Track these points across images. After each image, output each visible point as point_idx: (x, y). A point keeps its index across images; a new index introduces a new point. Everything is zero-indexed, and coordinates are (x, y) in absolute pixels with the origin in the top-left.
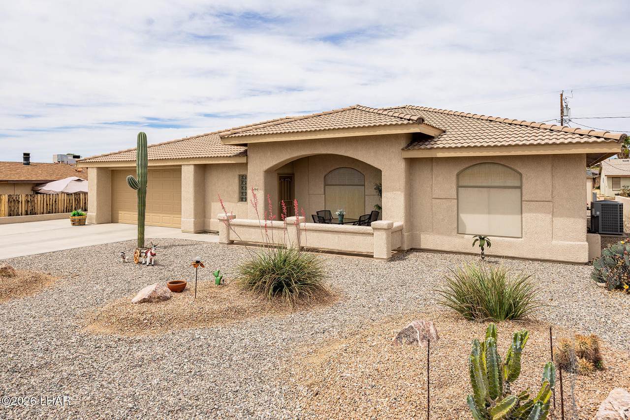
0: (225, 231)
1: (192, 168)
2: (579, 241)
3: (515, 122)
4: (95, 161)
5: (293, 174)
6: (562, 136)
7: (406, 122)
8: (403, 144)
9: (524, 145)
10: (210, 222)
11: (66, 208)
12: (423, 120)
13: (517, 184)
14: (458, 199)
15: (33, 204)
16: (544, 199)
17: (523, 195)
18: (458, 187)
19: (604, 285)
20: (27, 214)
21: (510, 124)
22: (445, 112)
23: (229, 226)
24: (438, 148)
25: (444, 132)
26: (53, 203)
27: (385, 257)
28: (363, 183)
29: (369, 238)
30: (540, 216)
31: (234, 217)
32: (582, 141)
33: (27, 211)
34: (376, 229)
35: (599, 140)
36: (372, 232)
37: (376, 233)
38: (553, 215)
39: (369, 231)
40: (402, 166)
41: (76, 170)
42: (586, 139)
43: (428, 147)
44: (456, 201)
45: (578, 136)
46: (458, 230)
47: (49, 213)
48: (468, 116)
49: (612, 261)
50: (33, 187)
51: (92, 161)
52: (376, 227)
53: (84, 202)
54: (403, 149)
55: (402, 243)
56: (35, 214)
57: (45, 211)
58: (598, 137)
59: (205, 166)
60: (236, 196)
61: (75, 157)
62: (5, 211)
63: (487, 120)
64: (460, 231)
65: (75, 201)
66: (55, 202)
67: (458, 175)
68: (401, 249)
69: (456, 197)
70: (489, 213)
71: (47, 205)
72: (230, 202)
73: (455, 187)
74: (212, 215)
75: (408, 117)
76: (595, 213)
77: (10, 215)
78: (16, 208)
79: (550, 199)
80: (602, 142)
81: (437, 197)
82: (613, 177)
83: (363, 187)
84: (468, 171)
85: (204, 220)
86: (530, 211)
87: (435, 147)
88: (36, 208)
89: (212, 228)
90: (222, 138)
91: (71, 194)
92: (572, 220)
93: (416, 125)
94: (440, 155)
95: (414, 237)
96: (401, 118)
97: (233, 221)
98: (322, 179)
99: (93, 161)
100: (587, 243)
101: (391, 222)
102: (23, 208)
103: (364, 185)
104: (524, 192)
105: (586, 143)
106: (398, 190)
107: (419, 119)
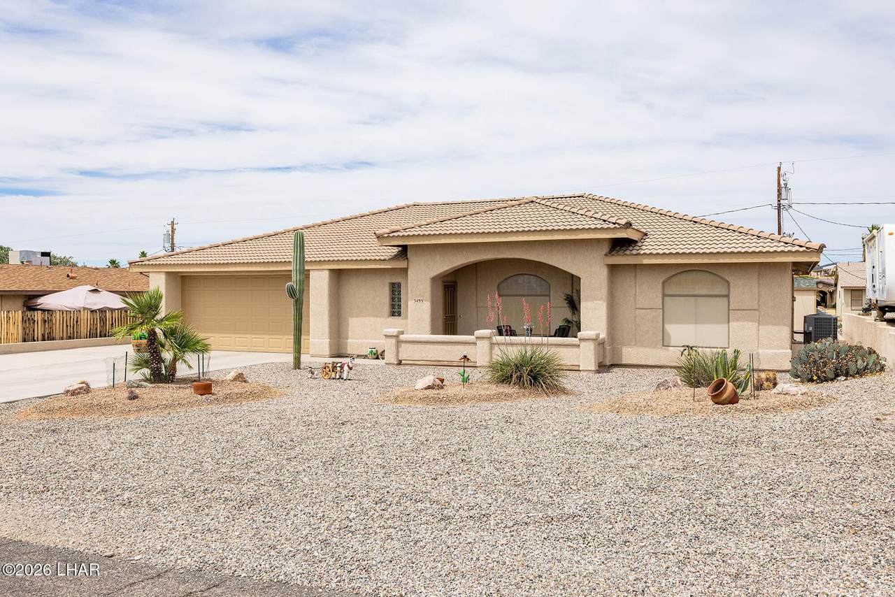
0: (394, 349)
1: (326, 274)
2: (783, 348)
3: (721, 226)
4: (158, 263)
5: (456, 282)
6: (768, 244)
7: (612, 226)
8: (606, 249)
9: (732, 253)
10: (346, 343)
11: (90, 332)
12: (631, 225)
13: (726, 293)
14: (663, 309)
15: (50, 324)
16: (751, 308)
17: (731, 303)
18: (664, 295)
19: (799, 379)
20: (44, 340)
21: (717, 227)
22: (639, 207)
23: (399, 343)
24: (645, 254)
25: (646, 235)
26: (74, 324)
27: (593, 369)
28: (548, 293)
29: (575, 350)
30: (748, 325)
31: (402, 333)
32: (786, 250)
33: (43, 335)
34: (583, 340)
35: (801, 249)
36: (578, 343)
37: (583, 344)
38: (759, 323)
39: (574, 343)
40: (603, 273)
41: (68, 276)
42: (789, 248)
43: (634, 252)
44: (661, 310)
45: (782, 244)
46: (663, 343)
47: (70, 338)
48: (668, 214)
49: (806, 359)
50: (25, 301)
51: (150, 263)
52: (583, 337)
53: (111, 323)
54: (606, 255)
55: (604, 357)
56: (54, 339)
57: (65, 336)
58: (801, 246)
59: (340, 270)
60: (386, 309)
61: (44, 254)
62: (18, 334)
63: (691, 221)
64: (665, 344)
65: (100, 322)
66: (77, 322)
67: (663, 283)
68: (603, 363)
69: (661, 307)
70: (696, 323)
71: (67, 326)
72: (377, 316)
73: (661, 296)
74: (350, 334)
75: (613, 220)
76: (808, 328)
77: (24, 340)
78: (32, 330)
79: (756, 307)
80: (804, 251)
81: (641, 307)
82: (852, 290)
83: (548, 298)
84: (675, 279)
85: (339, 341)
86: (737, 320)
87: (642, 253)
88: (54, 331)
89: (349, 351)
90: (379, 237)
91: (95, 311)
92: (776, 328)
93: (624, 230)
94: (646, 261)
95: (616, 352)
96: (605, 221)
97: (402, 337)
98: (495, 288)
99: (154, 263)
100: (790, 351)
101: (598, 332)
102: (39, 330)
103: (549, 296)
104: (731, 301)
105: (789, 251)
106: (599, 300)
107: (627, 223)
